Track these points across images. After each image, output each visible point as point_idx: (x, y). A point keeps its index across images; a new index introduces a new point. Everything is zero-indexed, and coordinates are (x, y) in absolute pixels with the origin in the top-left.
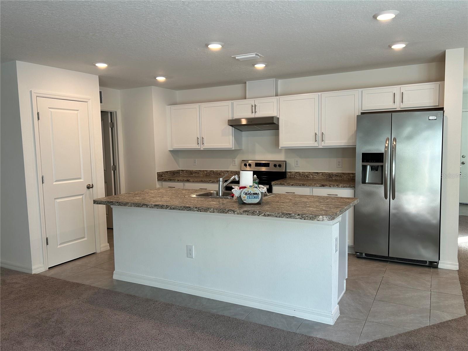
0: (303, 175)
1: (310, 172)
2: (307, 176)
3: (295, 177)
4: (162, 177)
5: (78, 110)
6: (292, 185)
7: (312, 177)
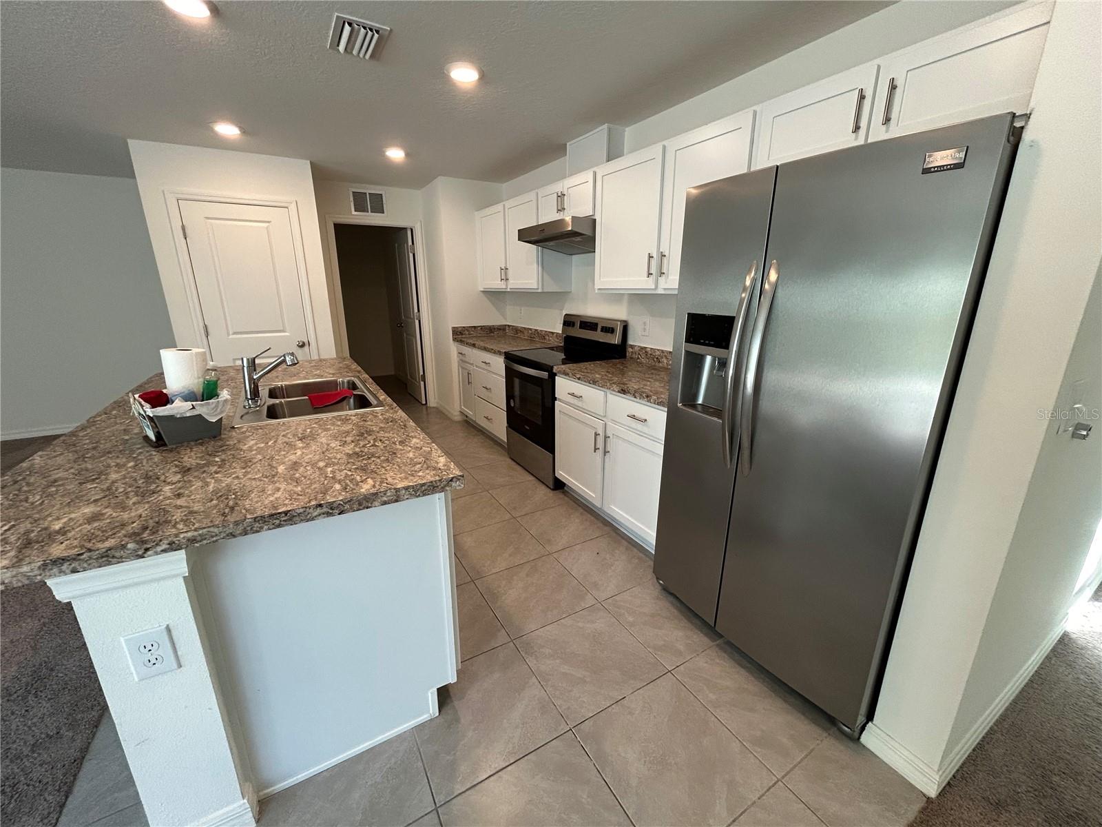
0: (651, 354)
1: (663, 351)
2: (657, 358)
3: (639, 358)
4: (460, 335)
5: (269, 222)
6: (579, 379)
7: (665, 361)
